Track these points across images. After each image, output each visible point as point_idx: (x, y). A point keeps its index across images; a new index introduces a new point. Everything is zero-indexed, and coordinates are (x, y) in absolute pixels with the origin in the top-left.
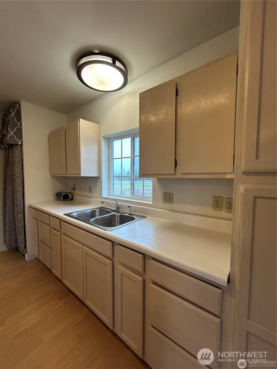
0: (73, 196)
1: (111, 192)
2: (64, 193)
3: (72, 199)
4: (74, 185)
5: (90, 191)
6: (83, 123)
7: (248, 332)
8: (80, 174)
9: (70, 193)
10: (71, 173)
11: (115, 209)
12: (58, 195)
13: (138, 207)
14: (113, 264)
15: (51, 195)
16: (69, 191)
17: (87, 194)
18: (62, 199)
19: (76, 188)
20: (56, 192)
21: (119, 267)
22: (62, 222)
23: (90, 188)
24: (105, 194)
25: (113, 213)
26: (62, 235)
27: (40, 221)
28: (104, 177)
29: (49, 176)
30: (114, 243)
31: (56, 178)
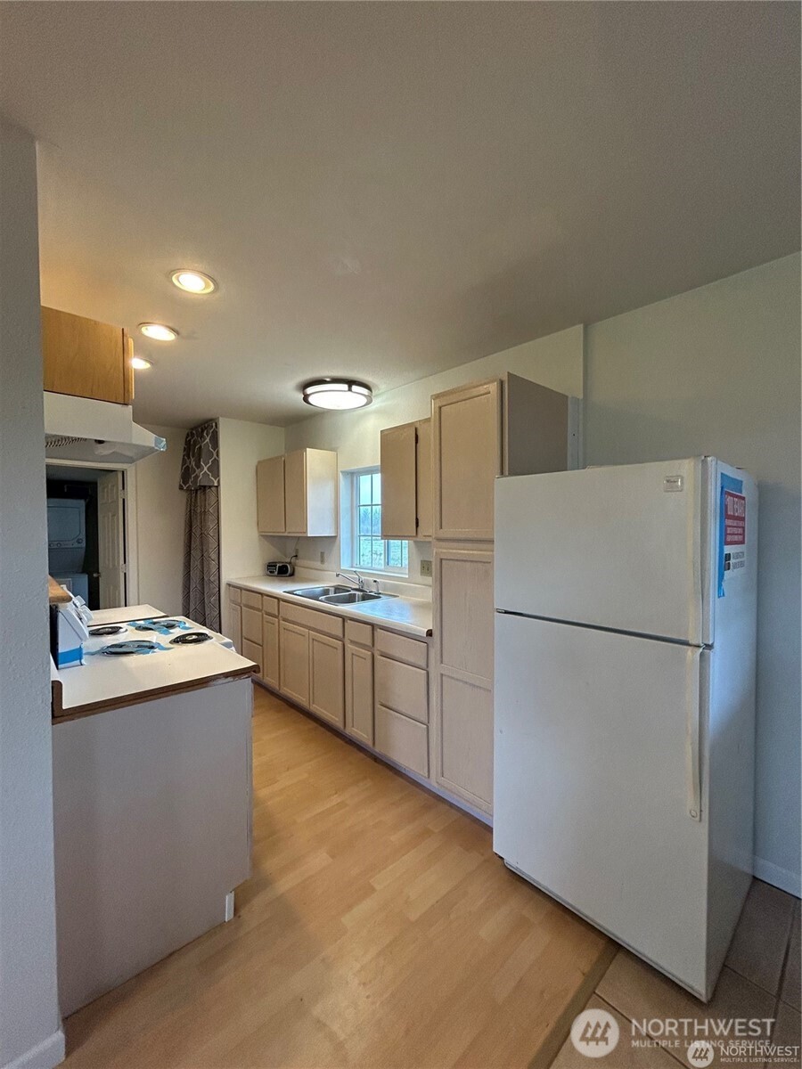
0: (294, 569)
1: (356, 561)
2: (279, 562)
3: (292, 574)
4: (297, 551)
5: (322, 561)
6: (311, 454)
7: (442, 675)
8: (306, 532)
9: (290, 563)
10: (292, 530)
11: (357, 587)
12: (272, 566)
13: (392, 584)
14: (344, 645)
15: (259, 569)
16: (288, 560)
17: (318, 564)
18: (276, 573)
19: (300, 554)
20: (267, 562)
21: (349, 646)
22: (281, 602)
23: (322, 554)
24: (345, 565)
25: (352, 592)
26: (282, 622)
27: (247, 606)
28: (344, 536)
29: (255, 534)
30: (344, 618)
31: (268, 538)
